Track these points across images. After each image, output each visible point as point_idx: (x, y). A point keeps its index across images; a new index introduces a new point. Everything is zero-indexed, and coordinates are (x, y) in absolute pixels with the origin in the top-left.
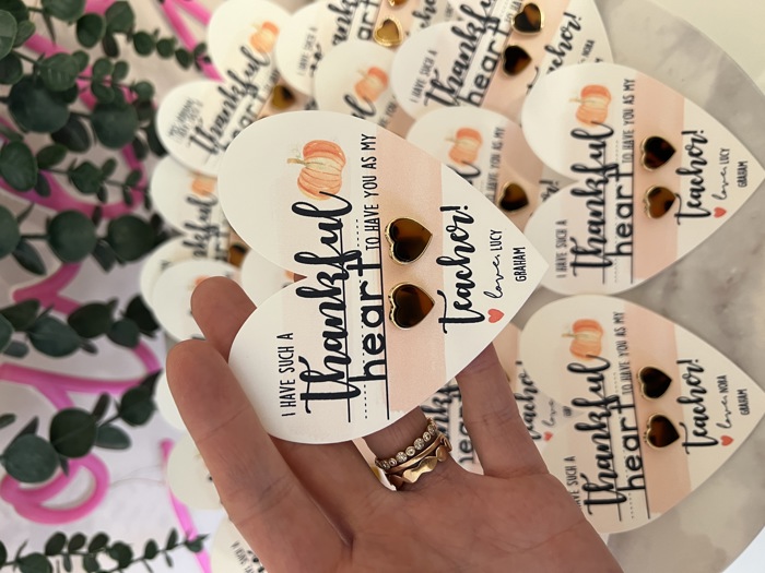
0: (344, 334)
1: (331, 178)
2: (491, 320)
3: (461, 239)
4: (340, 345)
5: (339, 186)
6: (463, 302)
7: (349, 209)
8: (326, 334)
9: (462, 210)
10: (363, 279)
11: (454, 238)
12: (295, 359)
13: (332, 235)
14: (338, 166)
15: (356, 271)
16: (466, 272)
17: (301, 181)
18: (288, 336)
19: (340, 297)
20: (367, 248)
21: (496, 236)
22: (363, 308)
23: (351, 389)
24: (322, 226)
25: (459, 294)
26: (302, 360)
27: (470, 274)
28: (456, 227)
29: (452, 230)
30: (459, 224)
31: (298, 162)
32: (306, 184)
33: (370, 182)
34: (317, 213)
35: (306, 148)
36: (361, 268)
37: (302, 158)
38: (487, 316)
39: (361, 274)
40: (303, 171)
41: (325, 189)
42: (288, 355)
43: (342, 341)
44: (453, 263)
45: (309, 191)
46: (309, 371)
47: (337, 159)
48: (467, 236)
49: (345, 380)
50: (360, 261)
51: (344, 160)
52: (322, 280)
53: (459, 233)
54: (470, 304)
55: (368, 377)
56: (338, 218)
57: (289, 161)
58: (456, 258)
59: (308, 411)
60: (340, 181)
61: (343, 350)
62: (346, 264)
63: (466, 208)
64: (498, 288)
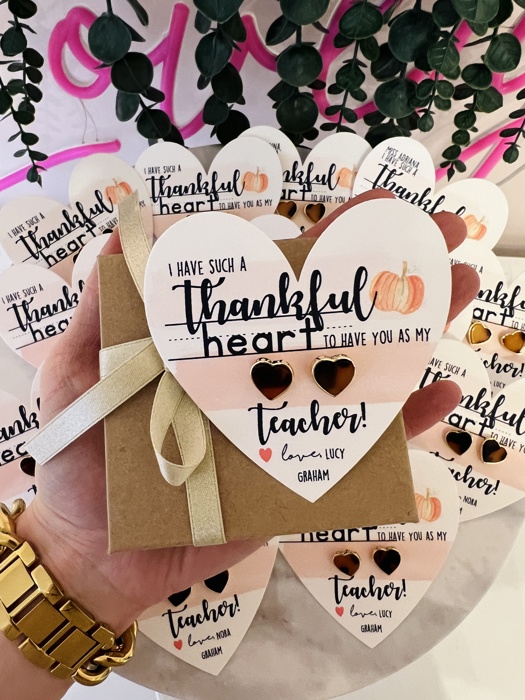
0: (246, 318)
1: (390, 302)
2: (261, 451)
3: (335, 422)
4: (235, 314)
5: (383, 309)
6: (278, 425)
7: (362, 318)
8: (246, 301)
9: (363, 422)
10: (297, 333)
11: (337, 416)
12: (222, 274)
13: (337, 304)
14: (400, 308)
15: (304, 327)
16: (305, 427)
17: (386, 275)
18: (243, 267)
19: (280, 313)
20: (326, 336)
21: (339, 454)
22: (270, 334)
23: (195, 326)
24: (345, 294)
25: (285, 422)
26: (222, 280)
27: (303, 431)
28: (346, 417)
29: (344, 413)
30: (349, 420)
31: (405, 271)
32: (384, 279)
33: (386, 337)
34: (357, 289)
35: (417, 278)
36: (308, 331)
37: (408, 275)
38: (265, 447)
39: (302, 331)
40: (396, 276)
41: (379, 297)
42: (226, 267)
43: (240, 316)
44: (314, 415)
45: (378, 281)
46: (211, 287)
47: (407, 307)
48: (338, 427)
49: (204, 320)
50: (314, 330)
51: (405, 313)
52: (296, 296)
53: (341, 420)
54: (275, 431)
55: (207, 341)
56: (353, 308)
57: (405, 263)
58: (318, 418)
59: (174, 288)
60: (388, 310)
61: (231, 317)
62: (311, 318)
63: (364, 426)
64: (291, 457)
